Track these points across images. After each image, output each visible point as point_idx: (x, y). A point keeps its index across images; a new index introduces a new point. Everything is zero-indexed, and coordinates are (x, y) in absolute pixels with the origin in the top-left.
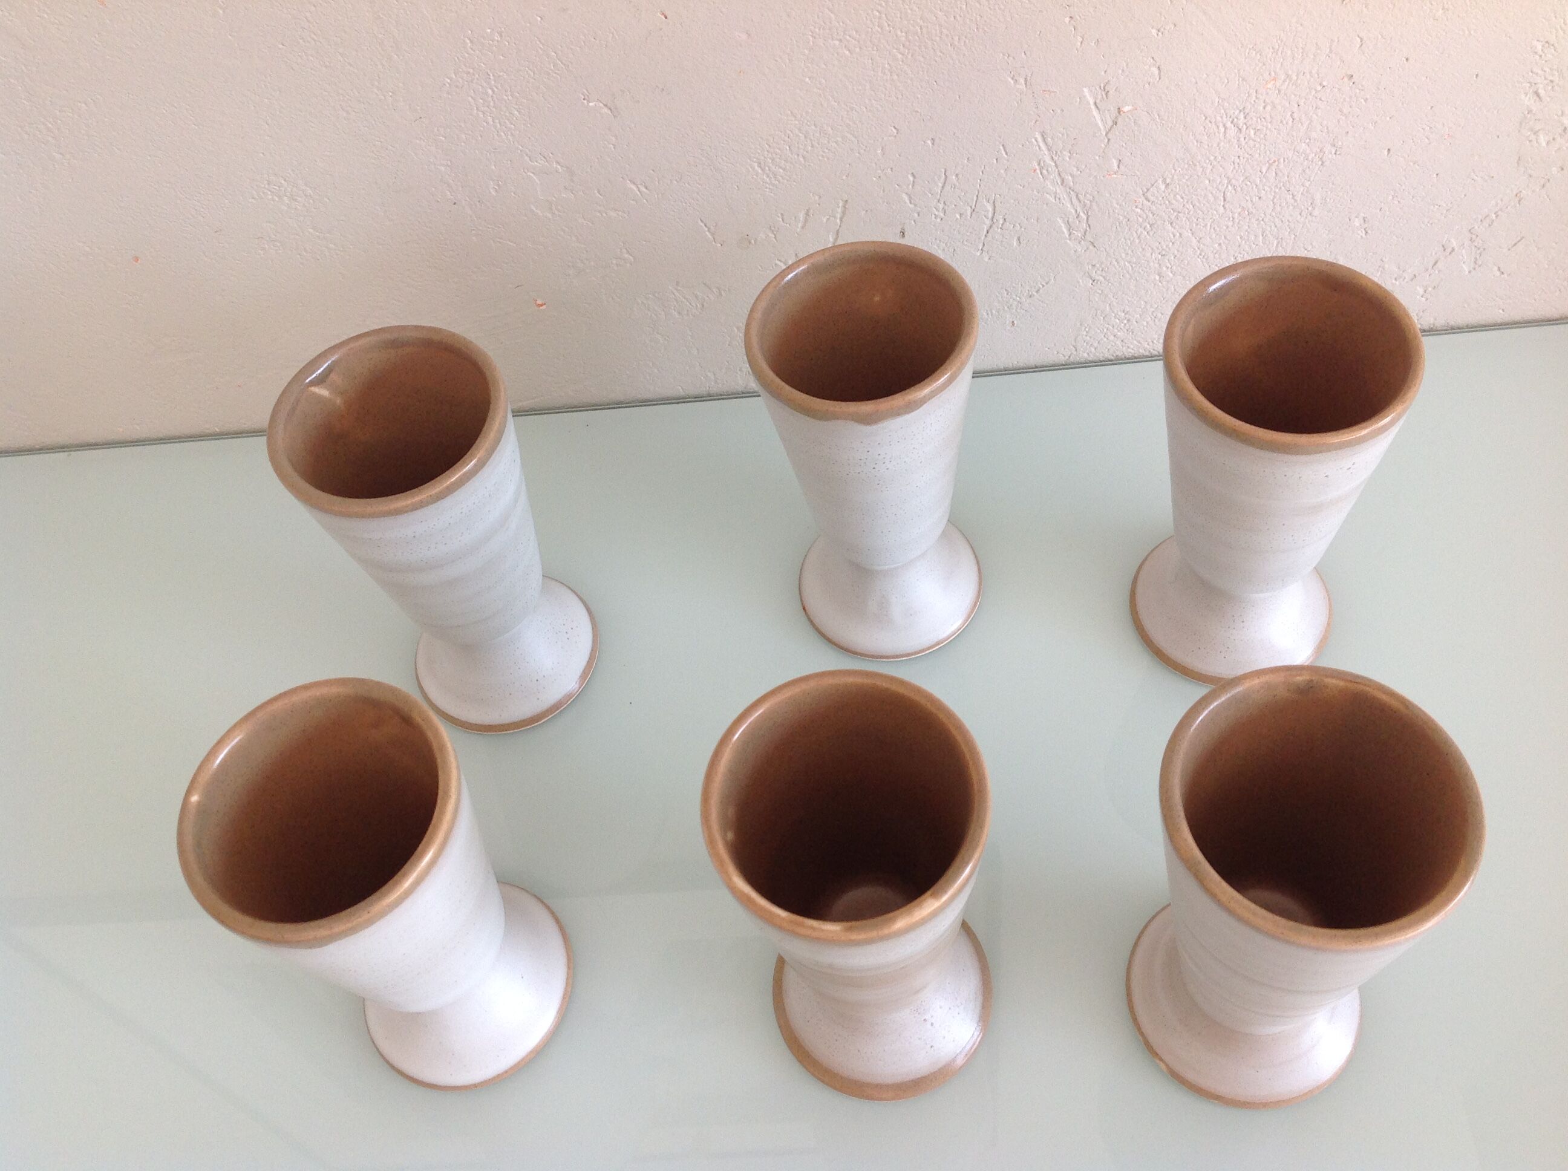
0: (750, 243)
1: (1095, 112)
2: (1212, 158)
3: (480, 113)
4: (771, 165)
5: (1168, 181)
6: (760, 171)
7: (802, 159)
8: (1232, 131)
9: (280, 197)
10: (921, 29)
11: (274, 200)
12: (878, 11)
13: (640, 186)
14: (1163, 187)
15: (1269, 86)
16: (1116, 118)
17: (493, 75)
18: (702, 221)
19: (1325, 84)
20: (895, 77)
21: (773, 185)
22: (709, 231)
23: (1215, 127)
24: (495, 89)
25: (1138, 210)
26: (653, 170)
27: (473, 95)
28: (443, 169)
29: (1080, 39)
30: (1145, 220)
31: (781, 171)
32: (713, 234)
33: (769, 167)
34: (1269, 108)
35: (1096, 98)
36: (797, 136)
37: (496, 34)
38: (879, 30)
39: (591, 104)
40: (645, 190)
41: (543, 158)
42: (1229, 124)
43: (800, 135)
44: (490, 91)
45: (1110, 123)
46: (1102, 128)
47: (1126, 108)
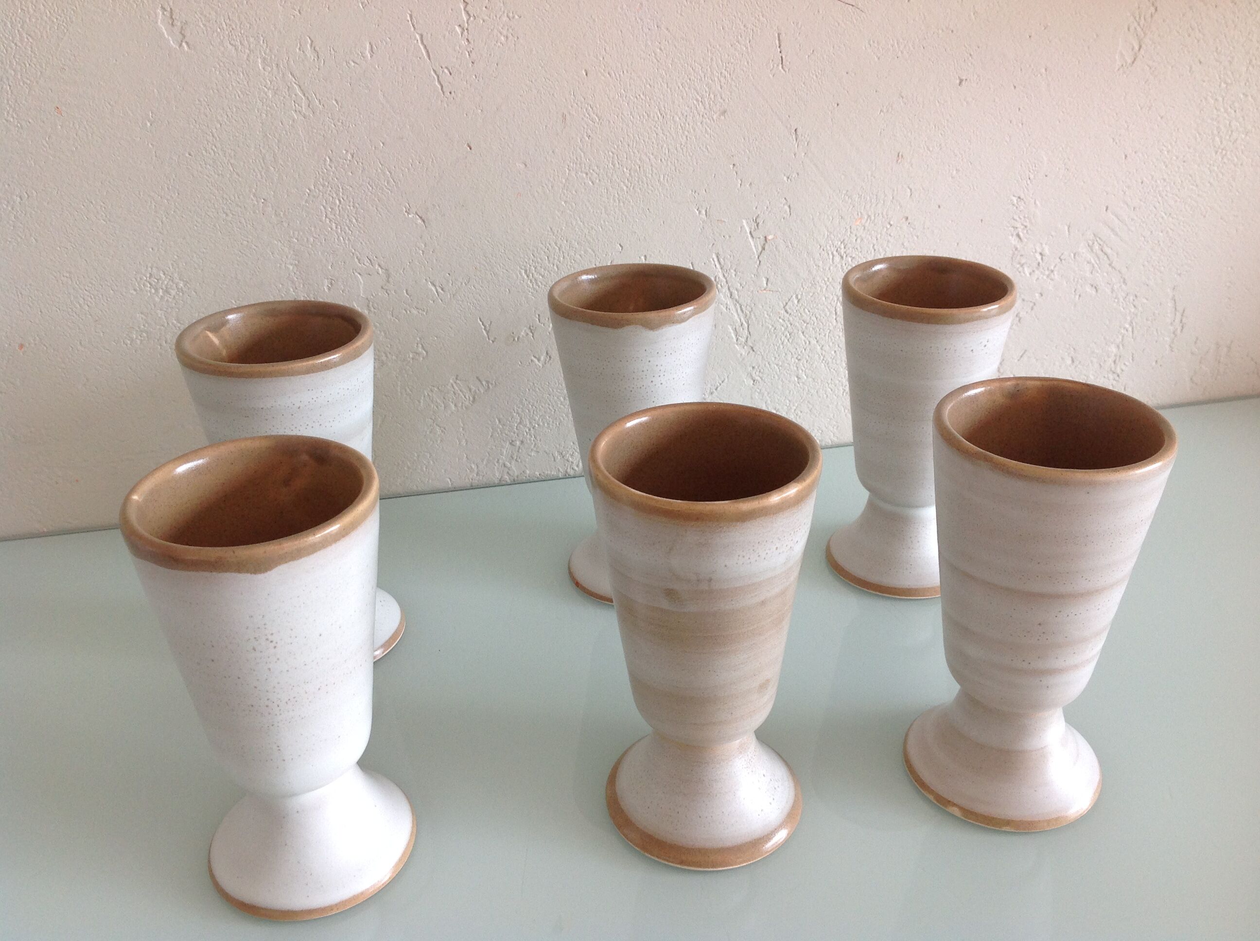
0: (514, 340)
1: (750, 239)
2: (826, 279)
3: (327, 219)
4: (534, 272)
5: (799, 297)
6: (526, 277)
7: (555, 268)
8: (837, 259)
9: (156, 290)
10: (639, 167)
11: (150, 292)
12: (612, 152)
13: (438, 288)
14: (796, 302)
15: (858, 223)
16: (764, 244)
17: (342, 189)
18: (481, 320)
19: (892, 223)
20: (622, 204)
21: (534, 289)
22: (485, 329)
23: (826, 254)
24: (342, 200)
25: (781, 321)
26: (449, 274)
27: (324, 204)
28: (291, 267)
29: (740, 182)
30: (786, 329)
31: (541, 277)
32: (488, 332)
33: (533, 274)
34: (859, 240)
35: (750, 228)
36: (554, 248)
37: (350, 155)
38: (612, 166)
39: (410, 216)
40: (441, 291)
41: (369, 261)
42: (835, 253)
43: (556, 247)
44: (338, 202)
45: (760, 249)
46: (755, 252)
47: (770, 237)
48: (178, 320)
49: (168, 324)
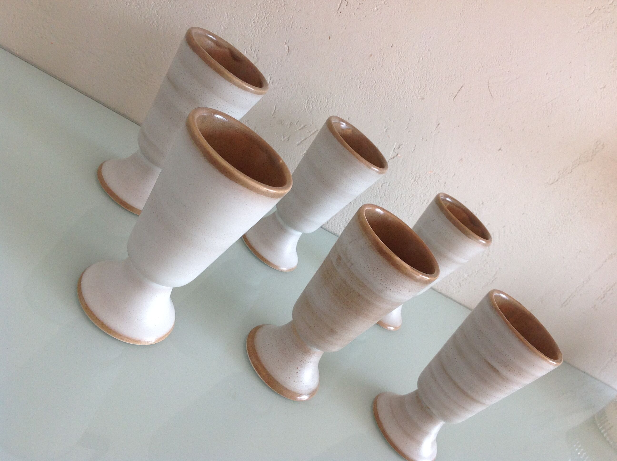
0: (281, 123)
1: (392, 151)
2: (404, 184)
3: (253, 21)
4: (311, 104)
5: (390, 184)
6: (306, 103)
7: (320, 108)
8: (413, 180)
10: (380, 95)
12: (375, 82)
13: (271, 81)
14: (388, 185)
15: (430, 173)
16: (395, 156)
17: (270, 14)
18: (276, 106)
19: (440, 181)
20: (362, 103)
21: (305, 110)
22: (274, 111)
23: (411, 176)
24: (265, 18)
25: (377, 188)
26: (280, 79)
27: (258, 14)
28: (222, 28)
29: (407, 127)
30: (376, 192)
31: (312, 107)
32: (274, 112)
33: (310, 104)
34: (425, 179)
35: (396, 147)
36: (326, 100)
37: (284, 4)
38: (371, 87)
39: (285, 45)
40: (271, 84)
41: (254, 50)
42: (414, 178)
43: (327, 101)
44: (263, 18)
45: (392, 157)
46: (390, 156)
47: (399, 155)
48: (157, 12)
49: (152, 10)
